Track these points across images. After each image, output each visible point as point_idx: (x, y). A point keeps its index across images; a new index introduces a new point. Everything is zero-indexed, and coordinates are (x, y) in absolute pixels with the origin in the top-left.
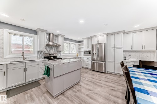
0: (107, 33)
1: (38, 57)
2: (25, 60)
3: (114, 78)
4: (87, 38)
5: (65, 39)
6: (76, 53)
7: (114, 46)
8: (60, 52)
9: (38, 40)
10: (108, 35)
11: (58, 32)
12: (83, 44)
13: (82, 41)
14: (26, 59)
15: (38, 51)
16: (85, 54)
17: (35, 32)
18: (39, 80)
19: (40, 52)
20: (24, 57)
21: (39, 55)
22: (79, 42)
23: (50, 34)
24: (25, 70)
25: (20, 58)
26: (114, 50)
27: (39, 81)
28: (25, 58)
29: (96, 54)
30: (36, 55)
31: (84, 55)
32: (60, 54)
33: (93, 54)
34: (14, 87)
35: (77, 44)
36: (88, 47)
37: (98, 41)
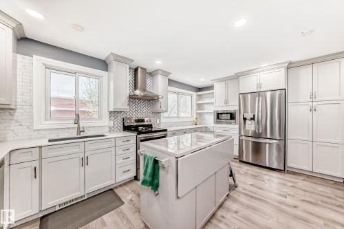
0: (290, 63)
1: (110, 128)
2: (82, 135)
3: (320, 188)
4: (225, 80)
5: (171, 82)
6: (192, 117)
7: (313, 96)
8: (159, 113)
9: (112, 84)
10: (290, 66)
11: (158, 64)
12: (213, 93)
13: (210, 88)
14: (83, 131)
15: (111, 112)
16: (218, 118)
17: (104, 64)
18: (116, 187)
19: (114, 113)
20: (79, 128)
21: (112, 122)
22: (199, 89)
23: (136, 70)
24: (84, 162)
25: (69, 128)
26: (313, 110)
27: (116, 191)
28: (81, 129)
29: (253, 119)
30: (106, 122)
31: (217, 123)
32: (158, 120)
33: (245, 119)
34: (57, 208)
35: (195, 94)
36: (226, 102)
37: (259, 85)
